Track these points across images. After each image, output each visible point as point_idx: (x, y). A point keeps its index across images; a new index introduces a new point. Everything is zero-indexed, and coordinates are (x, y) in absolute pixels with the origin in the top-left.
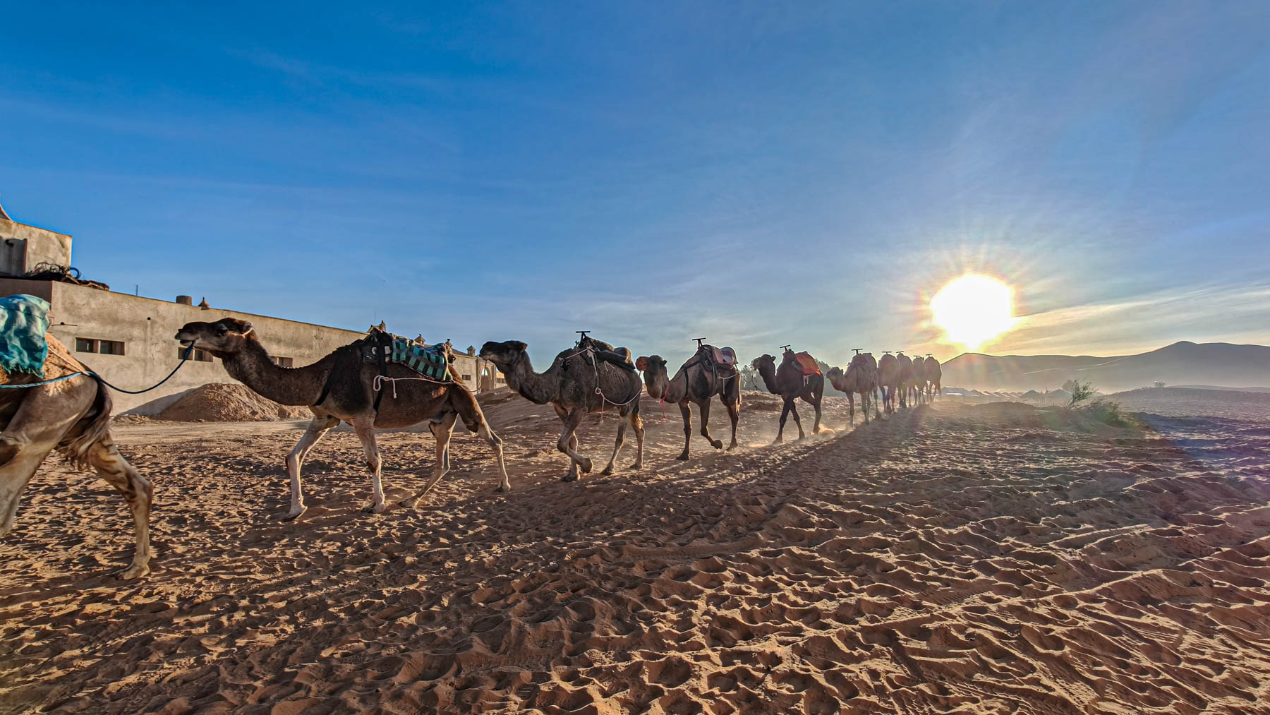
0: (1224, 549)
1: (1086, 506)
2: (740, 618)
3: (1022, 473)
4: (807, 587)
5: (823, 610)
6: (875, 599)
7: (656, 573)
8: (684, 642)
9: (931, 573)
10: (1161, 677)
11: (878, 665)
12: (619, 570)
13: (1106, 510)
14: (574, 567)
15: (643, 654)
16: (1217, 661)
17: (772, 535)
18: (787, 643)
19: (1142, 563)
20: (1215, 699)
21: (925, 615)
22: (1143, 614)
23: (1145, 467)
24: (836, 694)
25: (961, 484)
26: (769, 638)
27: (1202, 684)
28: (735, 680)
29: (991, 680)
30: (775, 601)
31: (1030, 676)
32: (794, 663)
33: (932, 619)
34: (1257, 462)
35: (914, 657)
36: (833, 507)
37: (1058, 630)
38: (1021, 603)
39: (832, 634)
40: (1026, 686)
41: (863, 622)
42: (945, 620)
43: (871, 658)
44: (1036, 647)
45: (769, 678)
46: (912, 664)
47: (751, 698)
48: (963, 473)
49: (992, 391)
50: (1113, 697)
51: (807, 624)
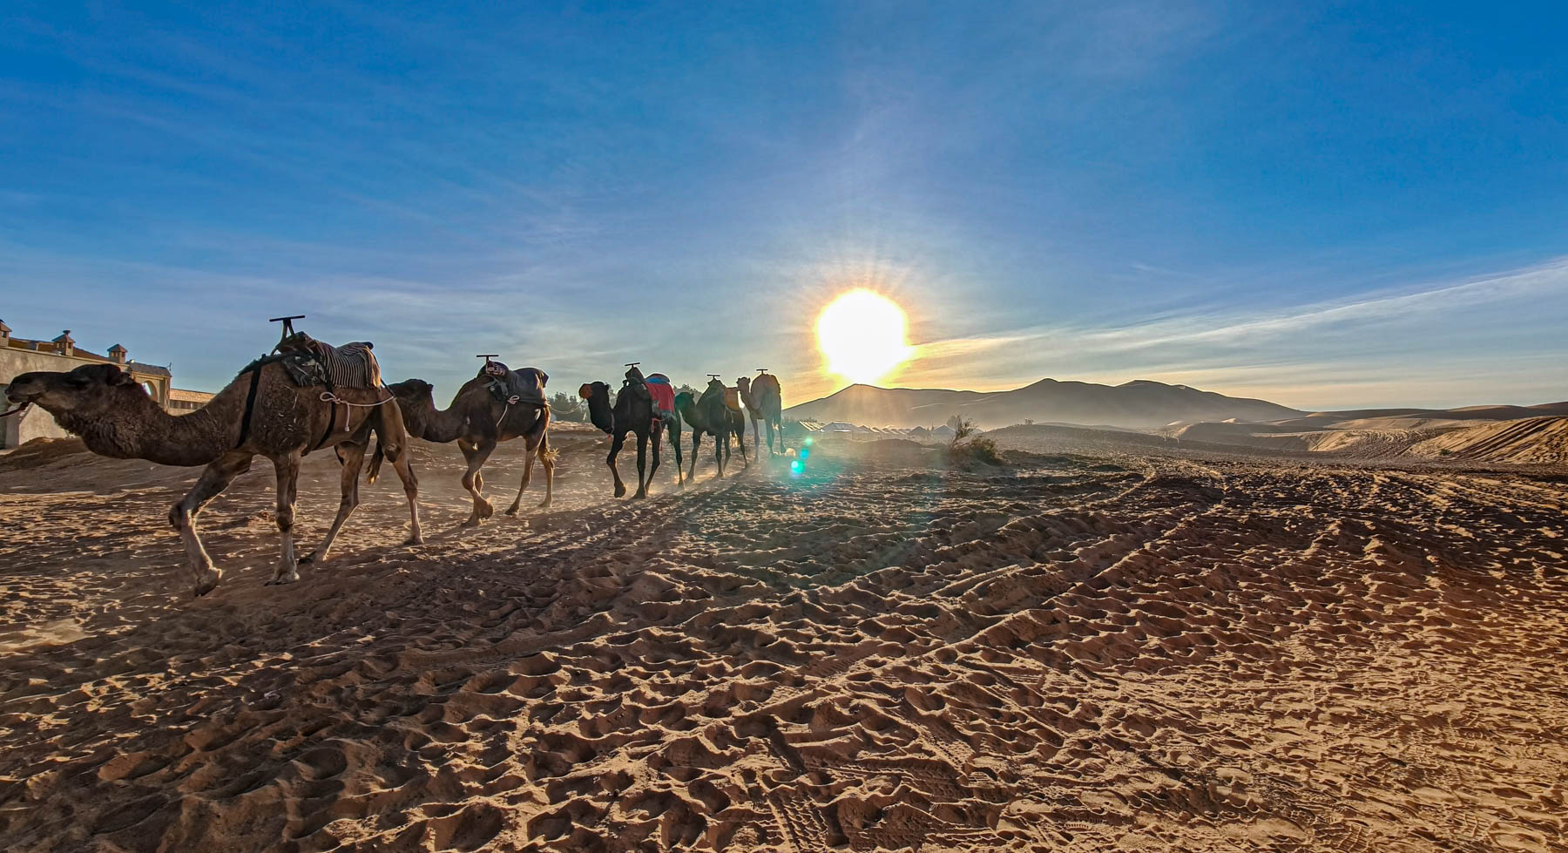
0: (1078, 584)
1: (966, 550)
2: (577, 733)
3: (909, 518)
4: (670, 678)
5: (688, 705)
6: (752, 681)
7: (454, 686)
8: (493, 780)
9: (815, 641)
10: (1027, 722)
11: (753, 762)
12: (392, 690)
13: (984, 553)
14: (310, 696)
15: (428, 811)
16: (1071, 696)
17: (625, 615)
18: (642, 755)
19: (1013, 605)
20: (1069, 735)
21: (807, 692)
22: (1012, 659)
23: (1017, 506)
24: (703, 810)
25: (849, 533)
26: (617, 753)
27: (1060, 722)
28: (569, 819)
29: (874, 756)
30: (626, 702)
31: (913, 743)
32: (650, 780)
33: (812, 698)
34: (1102, 498)
35: (794, 745)
36: (703, 572)
37: (939, 688)
38: (906, 663)
39: (699, 734)
40: (909, 756)
41: (737, 711)
42: (829, 694)
43: (745, 755)
44: (919, 710)
45: (616, 806)
46: (792, 755)
47: (590, 840)
48: (850, 521)
49: (881, 428)
50: (987, 751)
51: (669, 726)
